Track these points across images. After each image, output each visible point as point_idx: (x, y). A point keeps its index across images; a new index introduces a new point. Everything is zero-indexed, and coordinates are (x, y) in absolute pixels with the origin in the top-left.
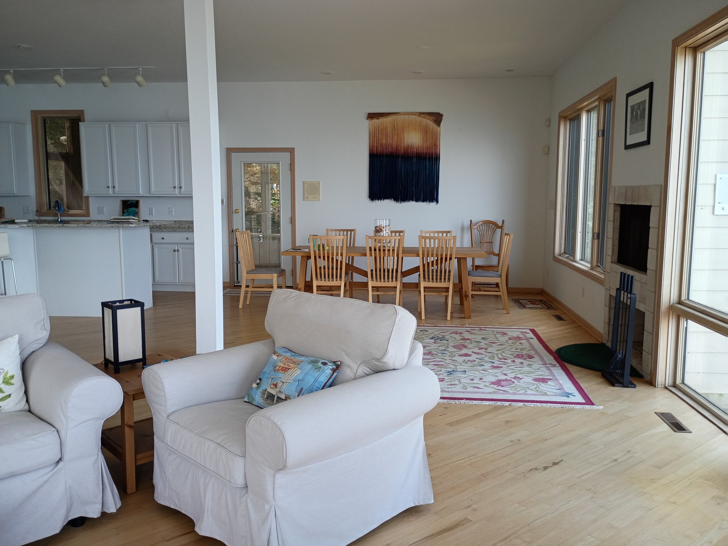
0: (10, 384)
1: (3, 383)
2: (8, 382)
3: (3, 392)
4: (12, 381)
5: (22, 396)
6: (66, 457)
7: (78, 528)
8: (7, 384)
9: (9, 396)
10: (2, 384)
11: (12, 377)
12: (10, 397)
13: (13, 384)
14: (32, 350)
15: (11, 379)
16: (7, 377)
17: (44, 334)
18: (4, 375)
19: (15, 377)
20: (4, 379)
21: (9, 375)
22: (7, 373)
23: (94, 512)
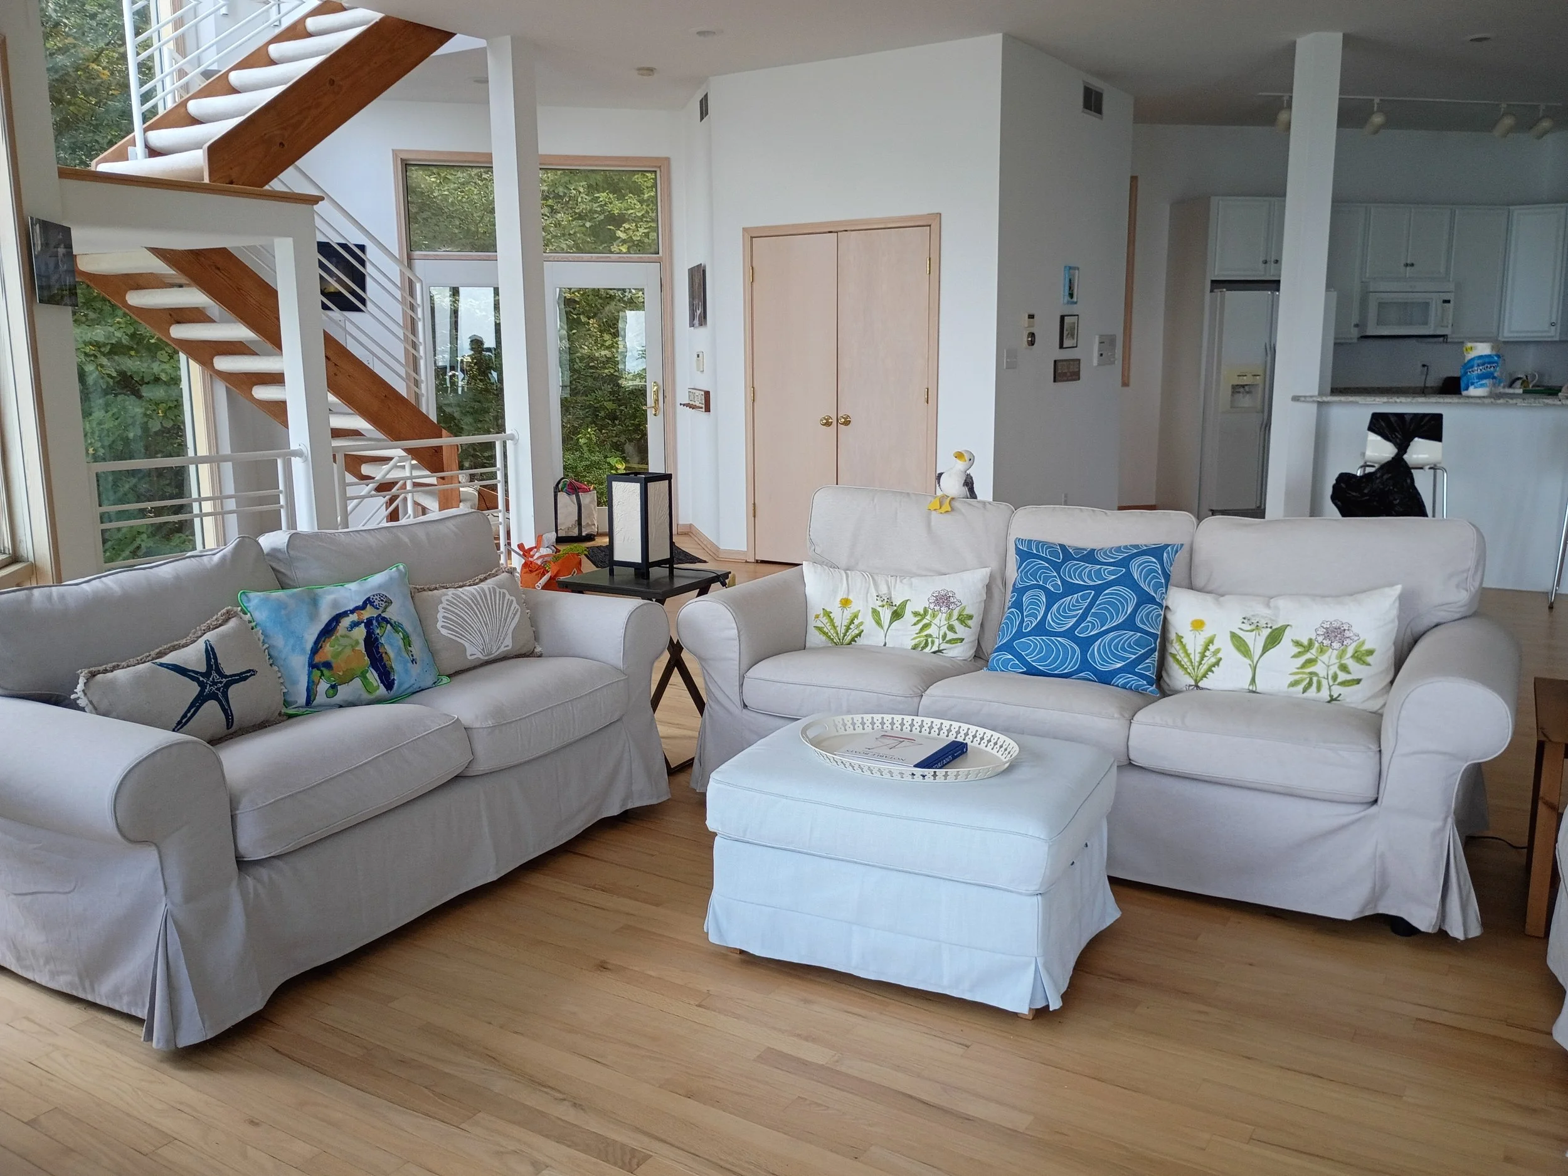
0: (1364, 662)
1: (1352, 657)
2: (1361, 659)
3: (1349, 673)
4: (1369, 659)
5: (1382, 689)
6: (1384, 800)
7: (1398, 937)
8: (1358, 662)
9: (1358, 681)
10: (1351, 659)
11: (1370, 652)
12: (1358, 683)
13: (1369, 665)
14: (1436, 621)
15: (1368, 655)
16: (1361, 650)
17: (1459, 597)
18: (1356, 647)
19: (1374, 654)
20: (1356, 652)
21: (1366, 647)
22: (1363, 643)
23: (1423, 919)
